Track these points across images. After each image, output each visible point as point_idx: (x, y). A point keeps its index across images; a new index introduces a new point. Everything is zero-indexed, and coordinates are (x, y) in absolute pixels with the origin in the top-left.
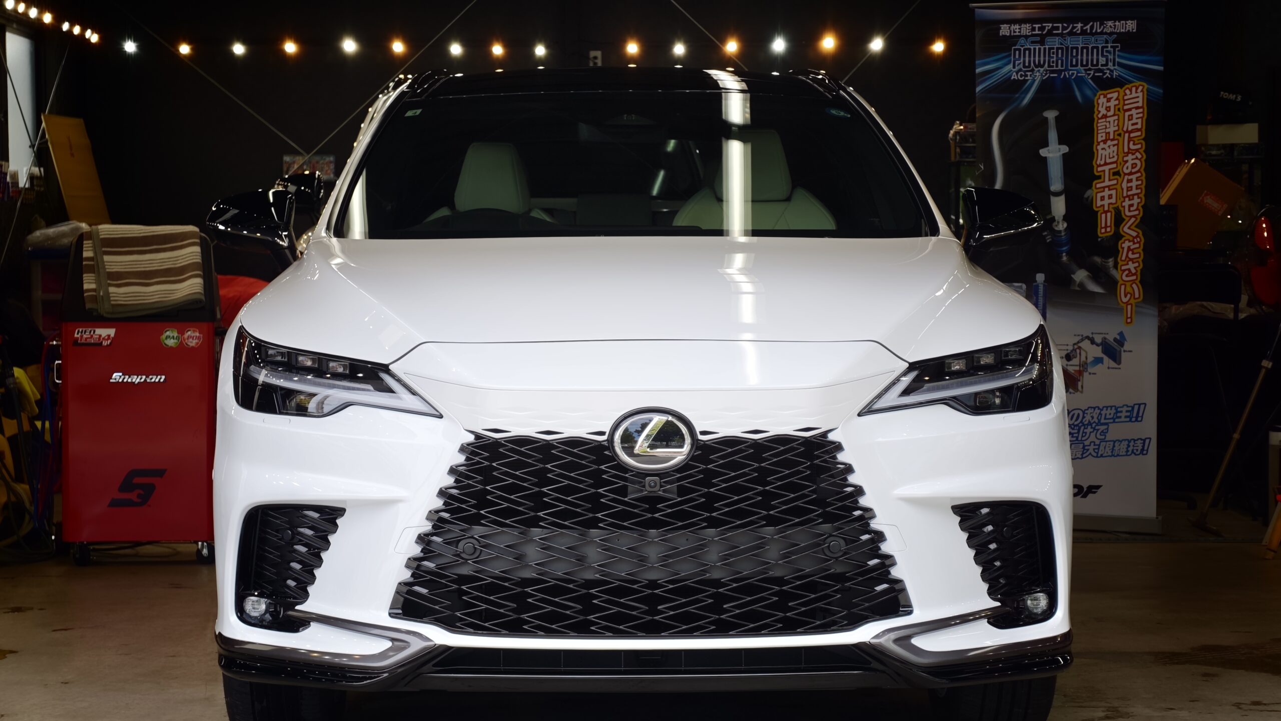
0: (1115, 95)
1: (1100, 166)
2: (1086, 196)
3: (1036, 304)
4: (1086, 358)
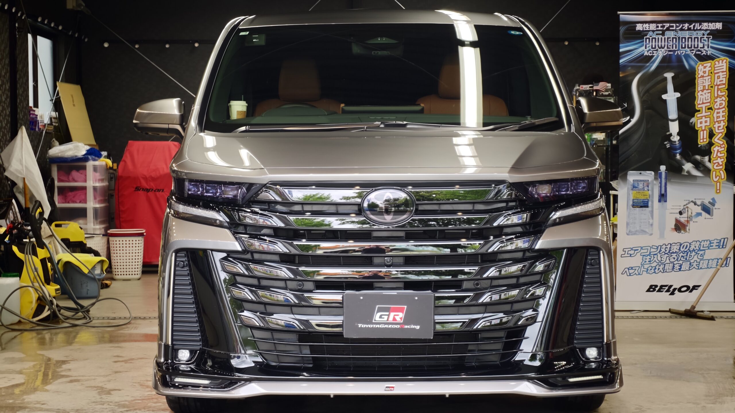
0: (709, 65)
1: (699, 104)
2: (691, 121)
3: (661, 183)
4: (692, 213)
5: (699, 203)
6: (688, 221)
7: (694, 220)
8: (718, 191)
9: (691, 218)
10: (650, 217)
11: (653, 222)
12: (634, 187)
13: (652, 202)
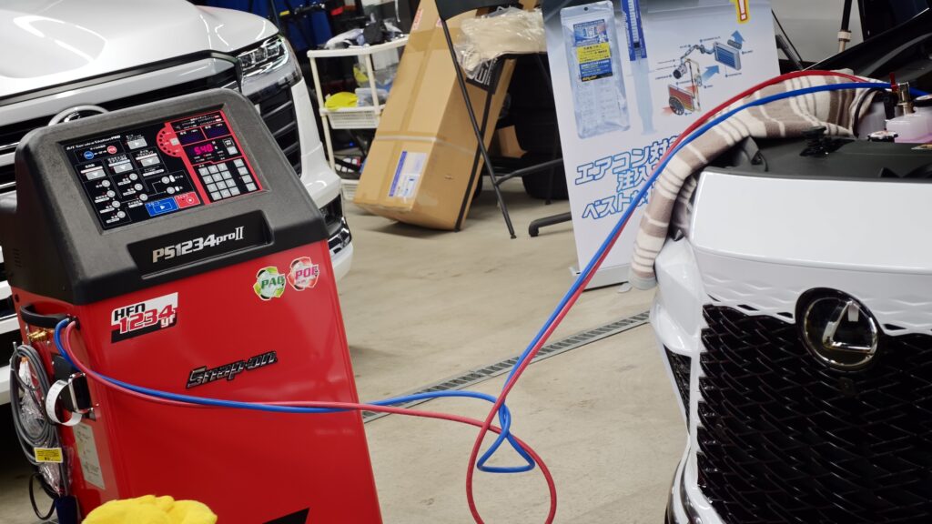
3: (629, 21)
4: (698, 70)
5: (709, 46)
6: (693, 88)
7: (704, 83)
8: (744, 17)
9: (699, 80)
10: (620, 94)
11: (626, 103)
12: (578, 39)
13: (619, 62)
